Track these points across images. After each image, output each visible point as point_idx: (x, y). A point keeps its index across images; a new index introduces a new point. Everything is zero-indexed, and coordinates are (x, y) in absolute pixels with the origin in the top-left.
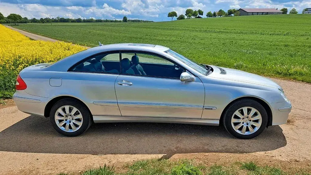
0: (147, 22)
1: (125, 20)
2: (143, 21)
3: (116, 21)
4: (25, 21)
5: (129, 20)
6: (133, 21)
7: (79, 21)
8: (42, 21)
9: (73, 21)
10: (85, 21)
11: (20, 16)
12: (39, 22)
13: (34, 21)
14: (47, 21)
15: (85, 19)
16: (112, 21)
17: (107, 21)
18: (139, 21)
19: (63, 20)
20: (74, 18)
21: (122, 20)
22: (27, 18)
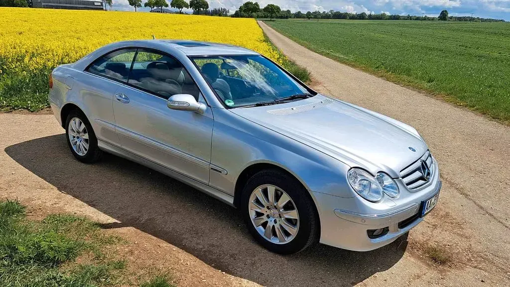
0: (490, 20)
1: (444, 16)
2: (481, 19)
3: (425, 19)
4: (287, 15)
5: (451, 18)
6: (460, 19)
7: (362, 17)
8: (309, 16)
9: (353, 17)
10: (371, 17)
11: (278, 8)
12: (304, 18)
13: (298, 15)
14: (316, 16)
15: (373, 13)
16: (418, 19)
17: (409, 18)
18: (472, 19)
19: (338, 16)
20: (354, 13)
21: (437, 16)
22: (290, 11)
